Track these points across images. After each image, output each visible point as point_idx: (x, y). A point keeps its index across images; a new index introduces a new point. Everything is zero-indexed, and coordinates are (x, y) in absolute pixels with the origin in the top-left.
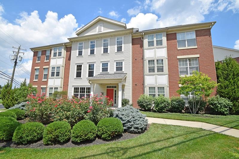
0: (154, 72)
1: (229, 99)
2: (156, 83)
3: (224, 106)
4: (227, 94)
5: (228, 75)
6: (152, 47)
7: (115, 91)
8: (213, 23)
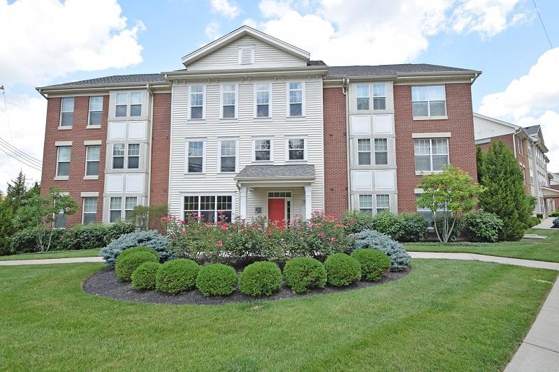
0: (370, 164)
1: (498, 215)
2: (374, 186)
3: (492, 225)
4: (495, 206)
5: (496, 172)
6: (366, 111)
7: (289, 203)
8: (476, 74)
